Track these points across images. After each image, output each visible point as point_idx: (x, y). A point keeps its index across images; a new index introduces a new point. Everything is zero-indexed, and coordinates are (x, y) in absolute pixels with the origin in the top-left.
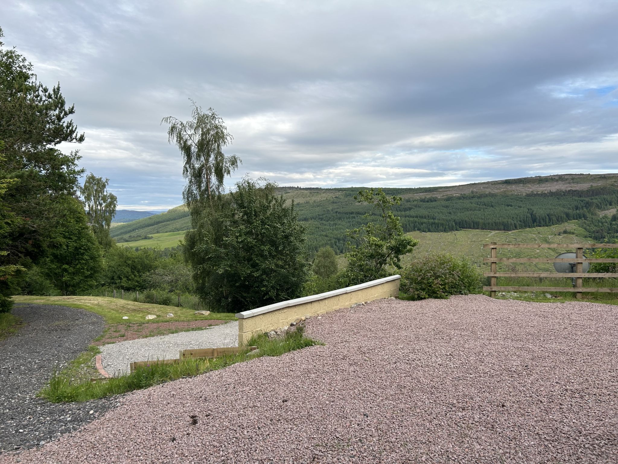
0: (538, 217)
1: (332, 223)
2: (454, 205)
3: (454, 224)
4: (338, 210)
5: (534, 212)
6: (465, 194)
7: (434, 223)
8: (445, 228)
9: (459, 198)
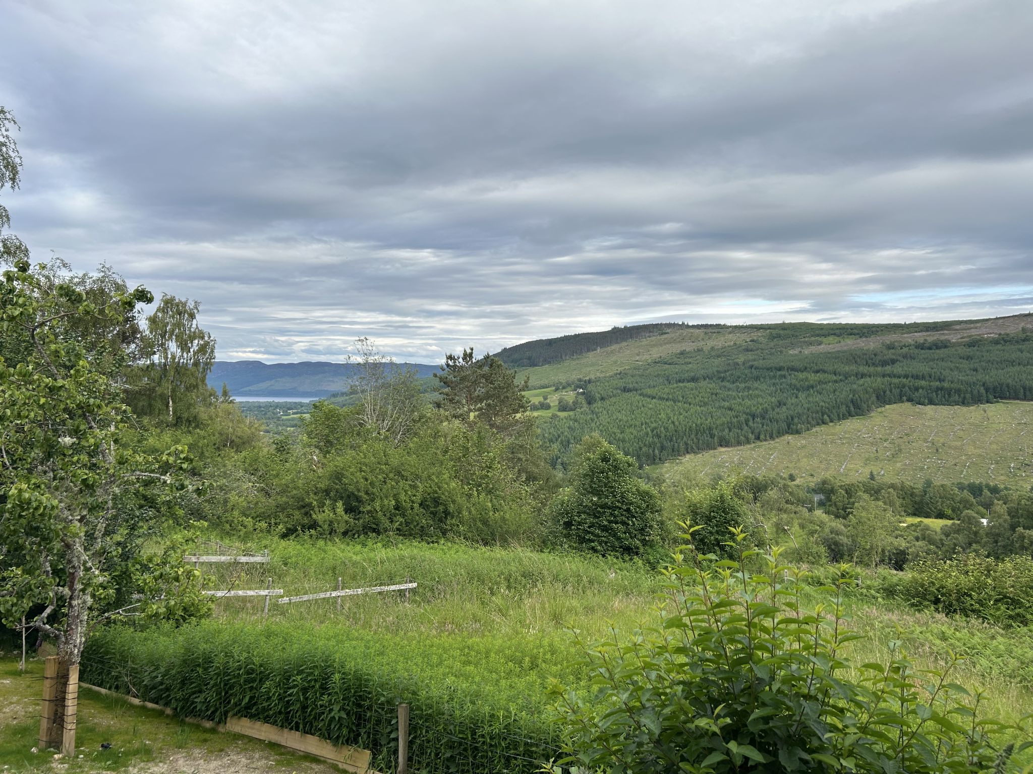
1: (743, 385)
2: (984, 354)
3: (982, 390)
4: (755, 363)
6: (1008, 335)
7: (942, 389)
8: (964, 398)
9: (996, 342)
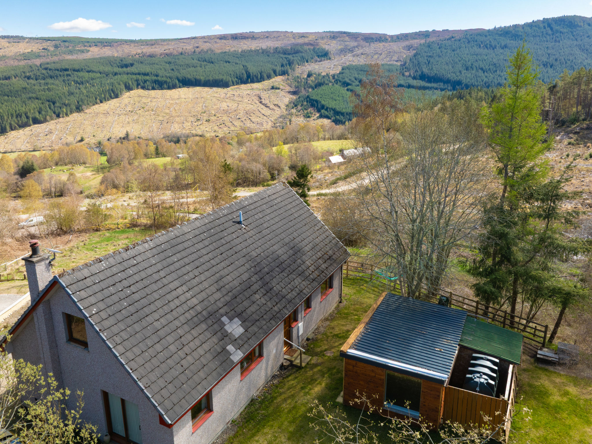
0: (251, 74)
2: (177, 60)
3: (177, 80)
4: (49, 66)
5: (249, 69)
6: (186, 50)
8: (169, 85)
9: (181, 53)
